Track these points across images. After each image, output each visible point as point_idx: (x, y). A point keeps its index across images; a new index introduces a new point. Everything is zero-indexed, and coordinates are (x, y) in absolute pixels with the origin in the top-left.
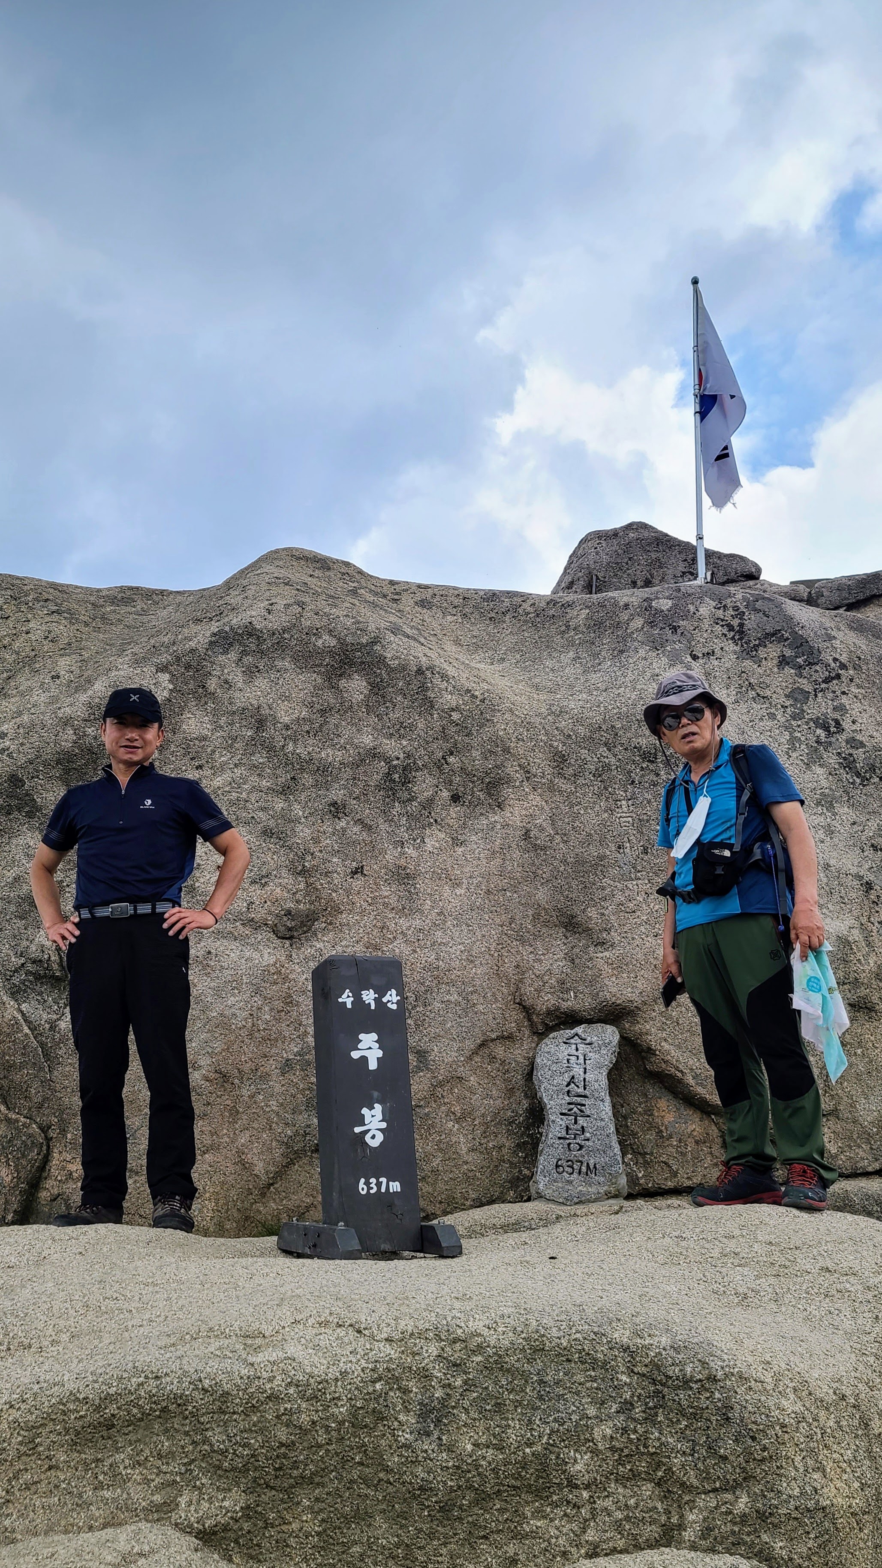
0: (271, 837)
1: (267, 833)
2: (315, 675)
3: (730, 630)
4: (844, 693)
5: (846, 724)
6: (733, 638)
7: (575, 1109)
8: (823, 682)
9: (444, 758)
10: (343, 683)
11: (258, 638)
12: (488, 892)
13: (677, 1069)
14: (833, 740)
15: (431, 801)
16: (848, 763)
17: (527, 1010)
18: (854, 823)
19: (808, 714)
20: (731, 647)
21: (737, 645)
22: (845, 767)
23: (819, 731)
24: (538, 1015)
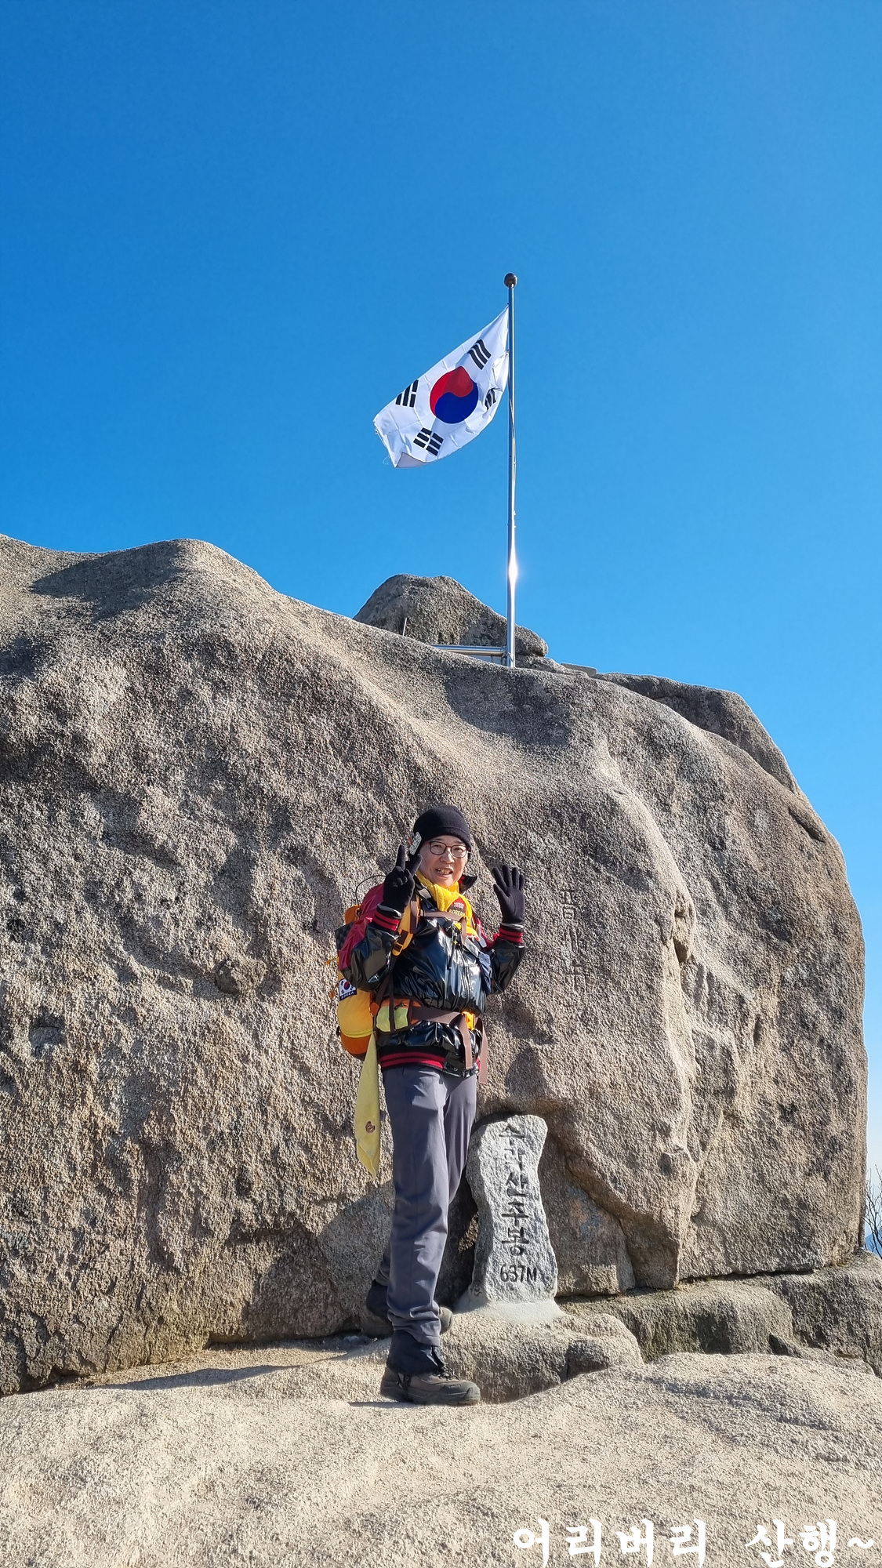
4: (726, 813)
7: (515, 1209)
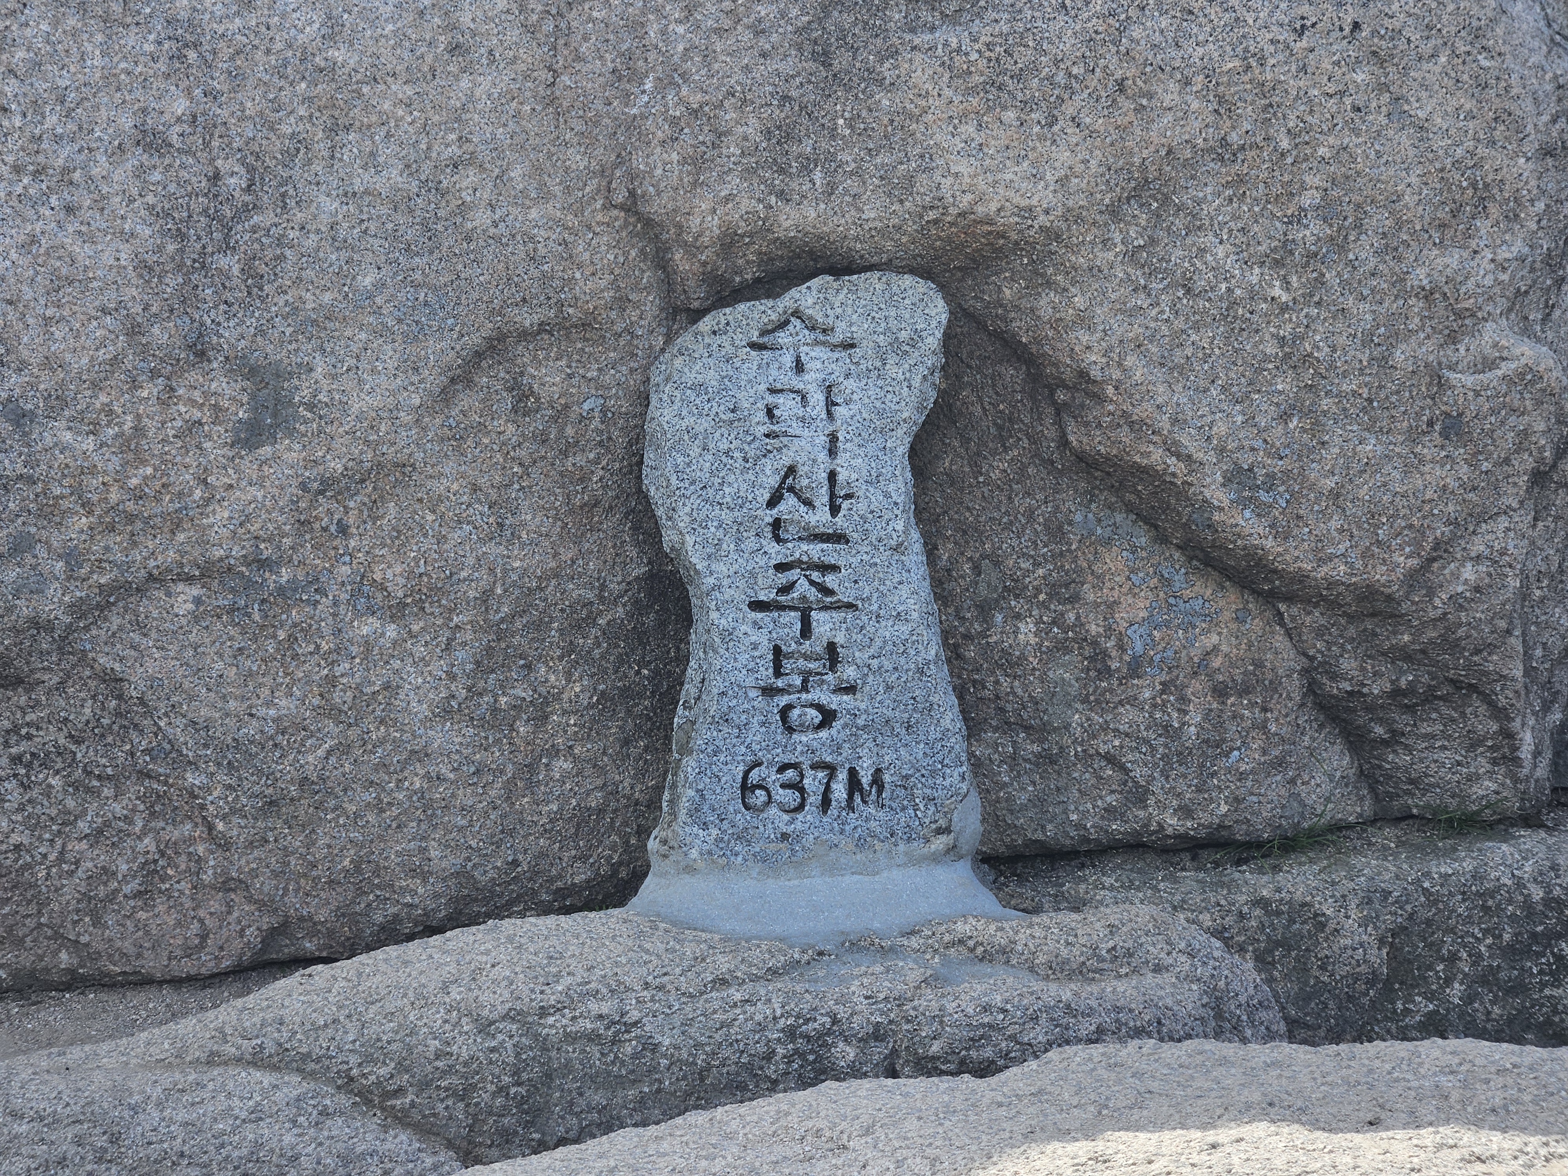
7: (803, 587)
13: (1174, 450)
24: (691, 250)
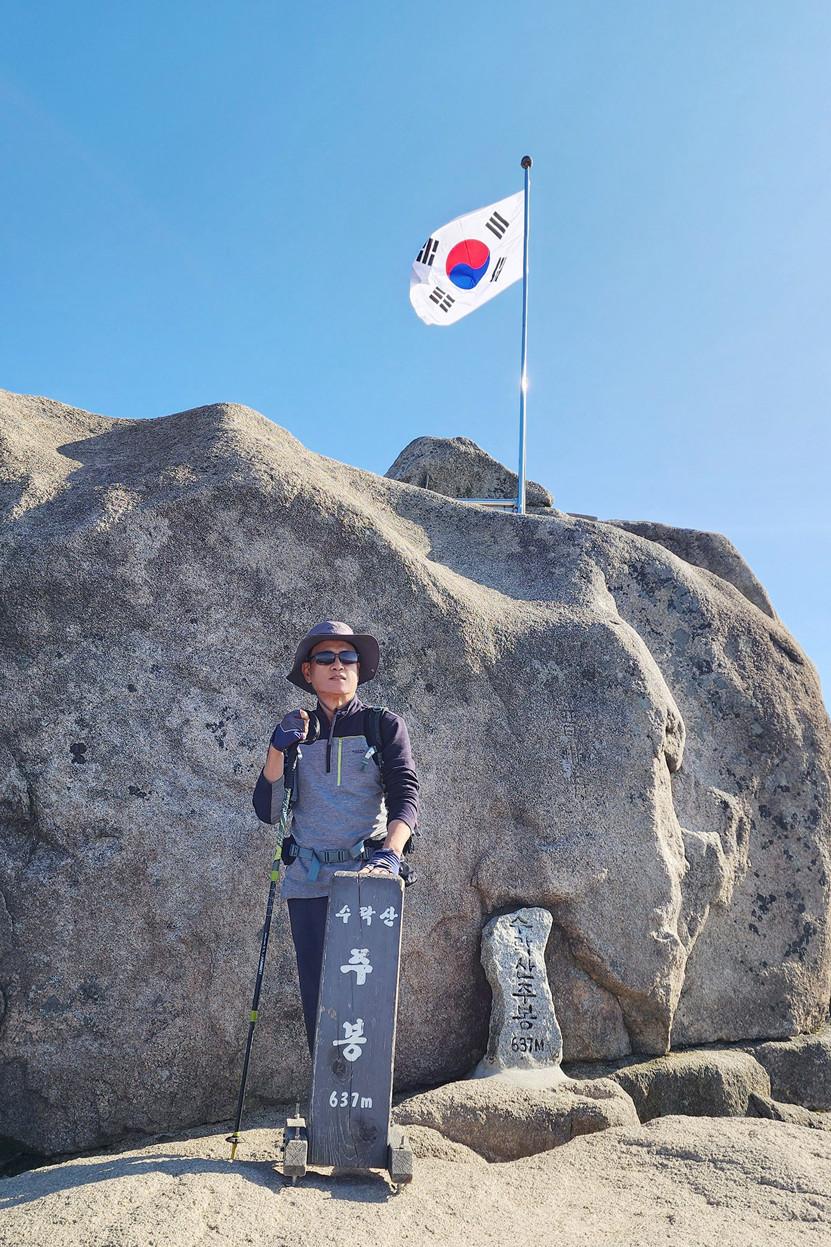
0: (260, 701)
1: (258, 697)
2: (313, 550)
3: (634, 571)
4: (713, 640)
5: (714, 666)
6: (636, 578)
7: (525, 990)
8: (699, 628)
9: (423, 649)
10: (338, 562)
11: (261, 503)
12: (454, 780)
13: (600, 956)
14: (704, 677)
15: (409, 687)
16: (714, 698)
17: (482, 895)
18: (716, 750)
19: (687, 653)
20: (634, 585)
21: (639, 584)
22: (712, 702)
23: (695, 669)
24: (491, 898)
